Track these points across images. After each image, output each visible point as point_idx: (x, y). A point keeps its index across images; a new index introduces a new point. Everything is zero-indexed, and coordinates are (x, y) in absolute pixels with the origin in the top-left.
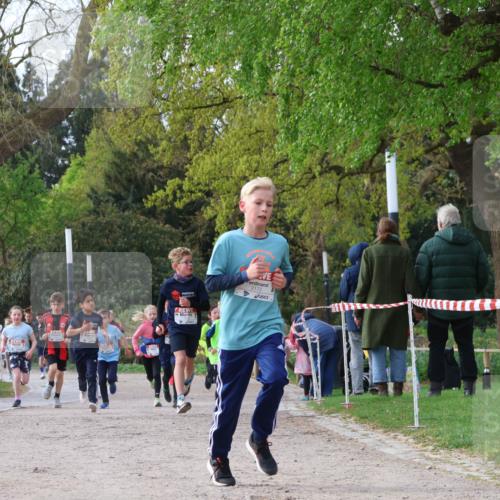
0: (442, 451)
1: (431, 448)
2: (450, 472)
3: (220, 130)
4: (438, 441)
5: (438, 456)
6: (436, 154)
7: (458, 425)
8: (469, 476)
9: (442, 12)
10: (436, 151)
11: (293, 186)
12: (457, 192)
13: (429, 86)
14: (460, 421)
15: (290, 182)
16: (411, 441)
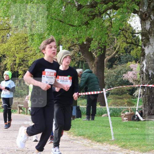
0: (75, 137)
1: (72, 136)
2: (78, 143)
3: (9, 37)
4: (74, 134)
5: (74, 139)
6: (75, 47)
7: (81, 129)
8: (84, 145)
9: (77, 4)
10: (75, 46)
11: (31, 55)
12: (81, 59)
13: (73, 26)
14: (81, 128)
15: (30, 54)
16: (66, 134)
